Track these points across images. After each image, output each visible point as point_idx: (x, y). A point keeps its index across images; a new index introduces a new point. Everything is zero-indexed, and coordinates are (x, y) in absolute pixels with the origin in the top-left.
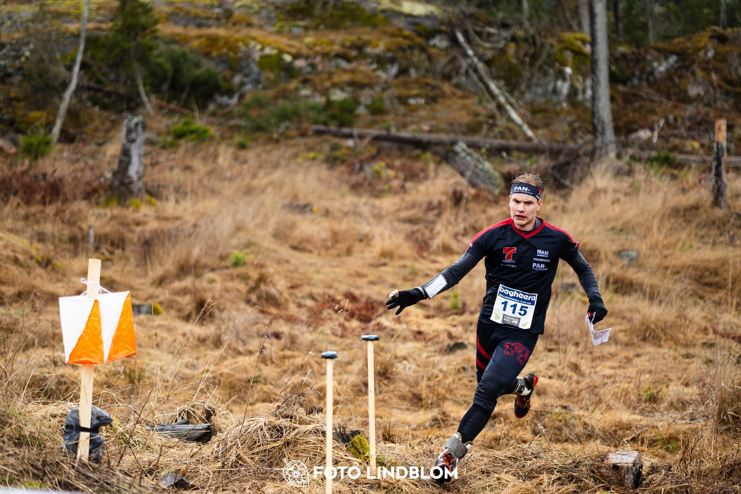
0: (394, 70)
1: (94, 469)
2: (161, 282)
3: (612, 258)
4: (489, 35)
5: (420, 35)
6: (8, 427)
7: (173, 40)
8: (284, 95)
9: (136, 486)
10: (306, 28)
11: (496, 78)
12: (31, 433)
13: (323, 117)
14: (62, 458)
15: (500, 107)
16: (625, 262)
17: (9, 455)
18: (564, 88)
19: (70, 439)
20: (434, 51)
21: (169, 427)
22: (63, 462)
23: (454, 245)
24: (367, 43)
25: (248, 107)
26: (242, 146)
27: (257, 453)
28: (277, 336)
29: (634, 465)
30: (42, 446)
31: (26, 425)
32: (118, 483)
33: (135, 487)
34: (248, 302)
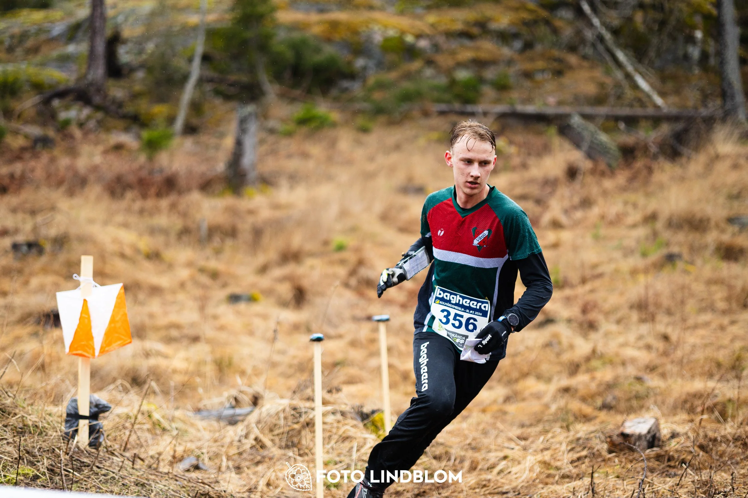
0: (518, 44)
1: (89, 454)
2: (263, 269)
3: (723, 225)
4: (616, 3)
5: (543, 6)
6: (12, 417)
7: (295, 27)
8: (408, 76)
9: (128, 469)
10: (429, 8)
11: (624, 47)
12: (33, 422)
13: (447, 96)
14: (59, 445)
15: (628, 77)
16: (736, 228)
17: (8, 443)
18: (695, 52)
19: (70, 427)
20: (558, 23)
21: (214, 413)
22: (59, 449)
23: (563, 219)
24: (489, 19)
25: (371, 90)
26: (365, 130)
27: (278, 435)
28: (369, 318)
29: (649, 432)
30: (44, 434)
31: (30, 415)
32: (109, 467)
33: (126, 470)
34: (346, 285)
